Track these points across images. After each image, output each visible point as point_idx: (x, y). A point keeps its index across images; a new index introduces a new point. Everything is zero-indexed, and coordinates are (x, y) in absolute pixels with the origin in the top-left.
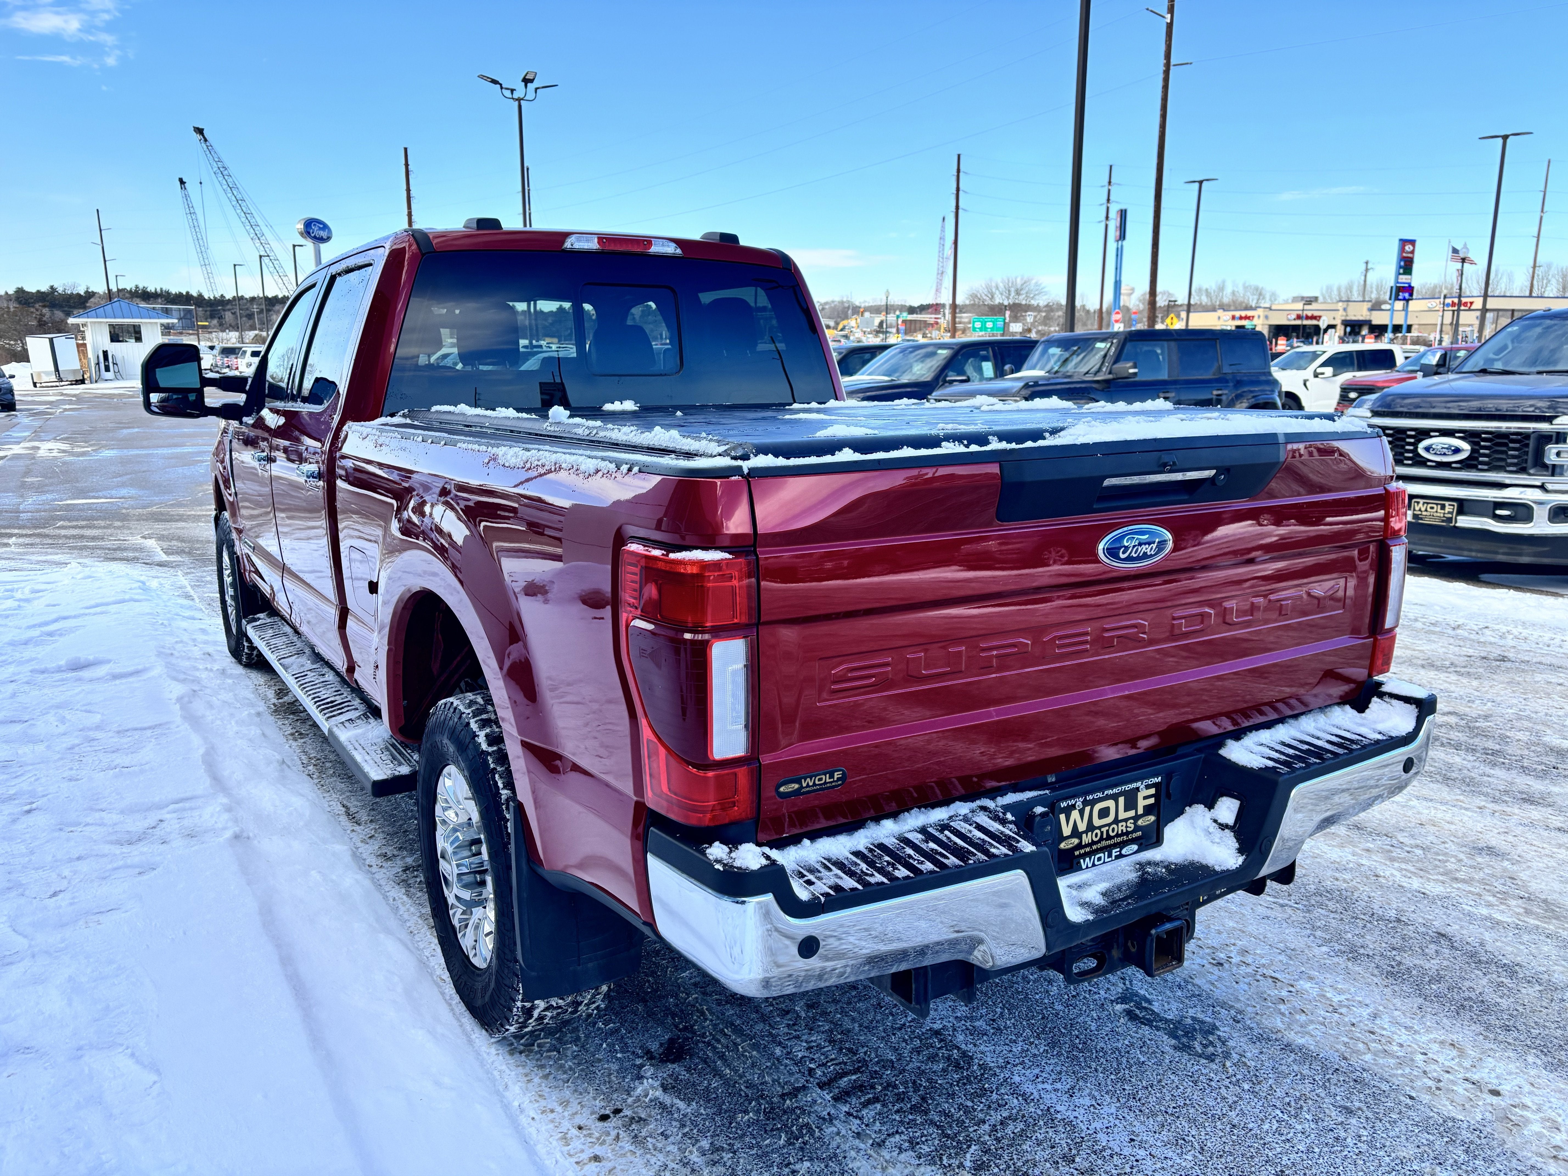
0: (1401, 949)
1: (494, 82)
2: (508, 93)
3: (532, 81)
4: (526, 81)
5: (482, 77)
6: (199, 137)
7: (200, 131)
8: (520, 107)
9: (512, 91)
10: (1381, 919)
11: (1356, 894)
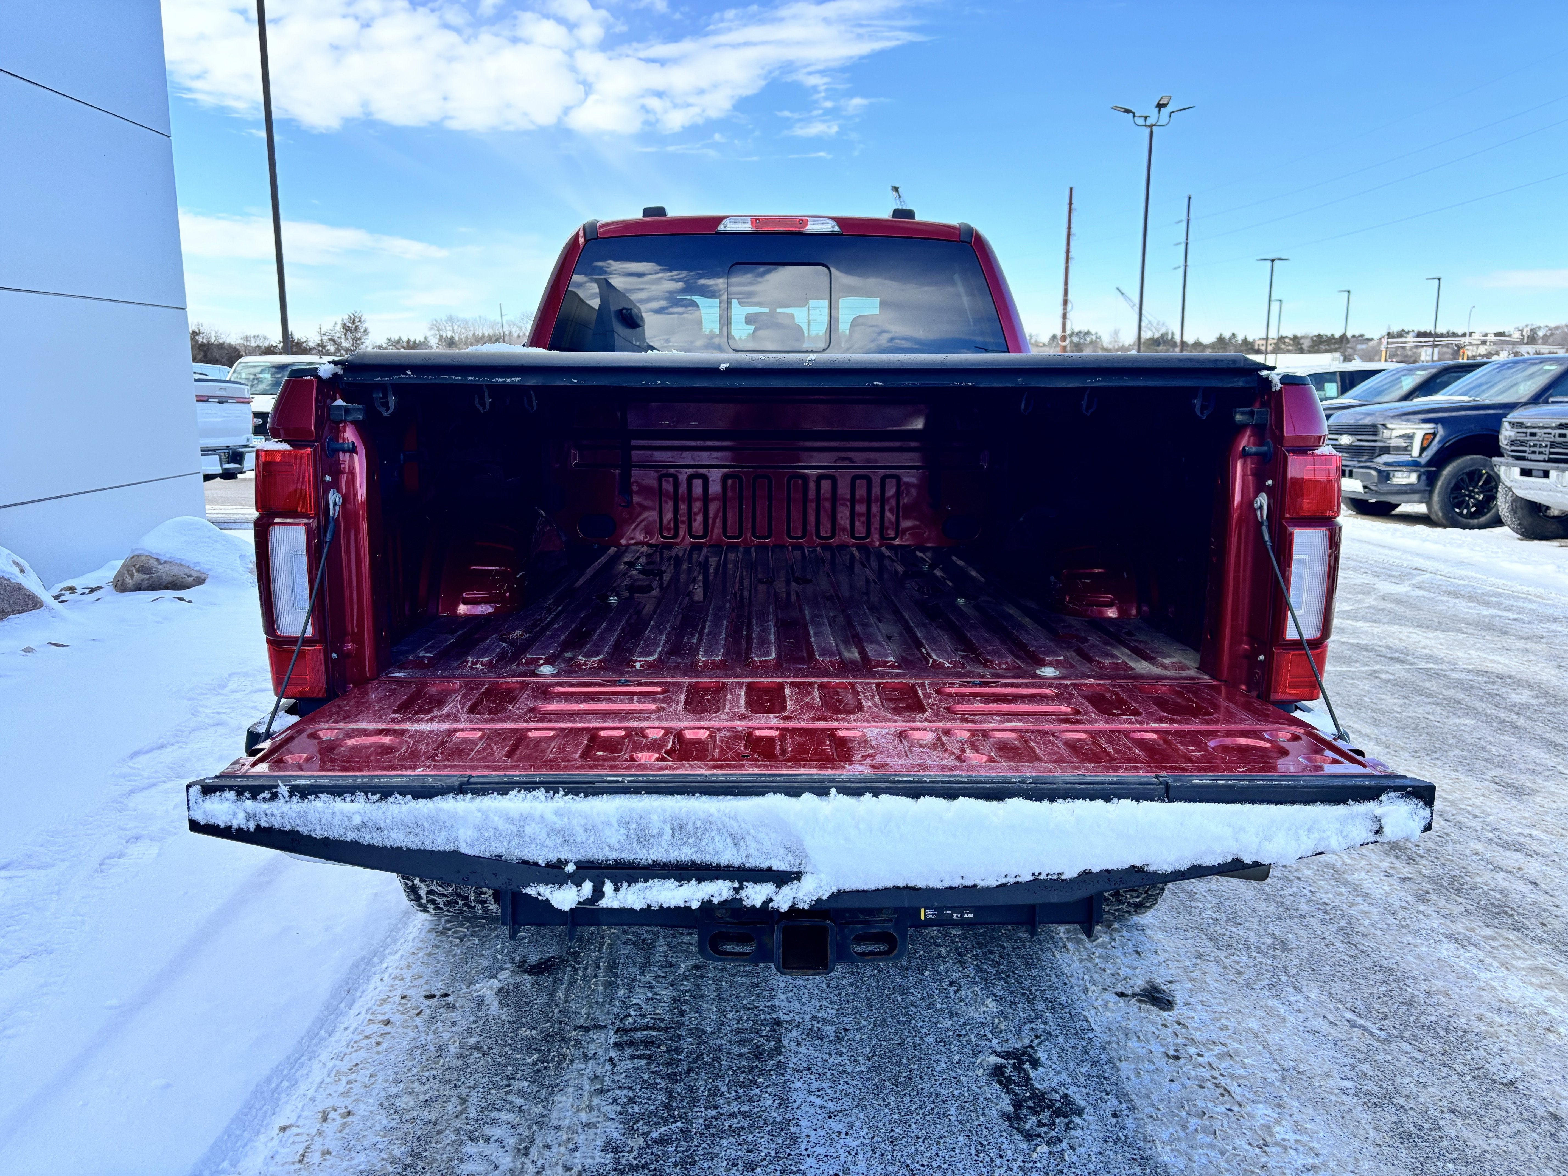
1: (1127, 111)
2: (1141, 121)
3: (1165, 105)
4: (1160, 106)
5: (1116, 108)
6: (895, 194)
7: (896, 189)
8: (1151, 133)
9: (1146, 118)
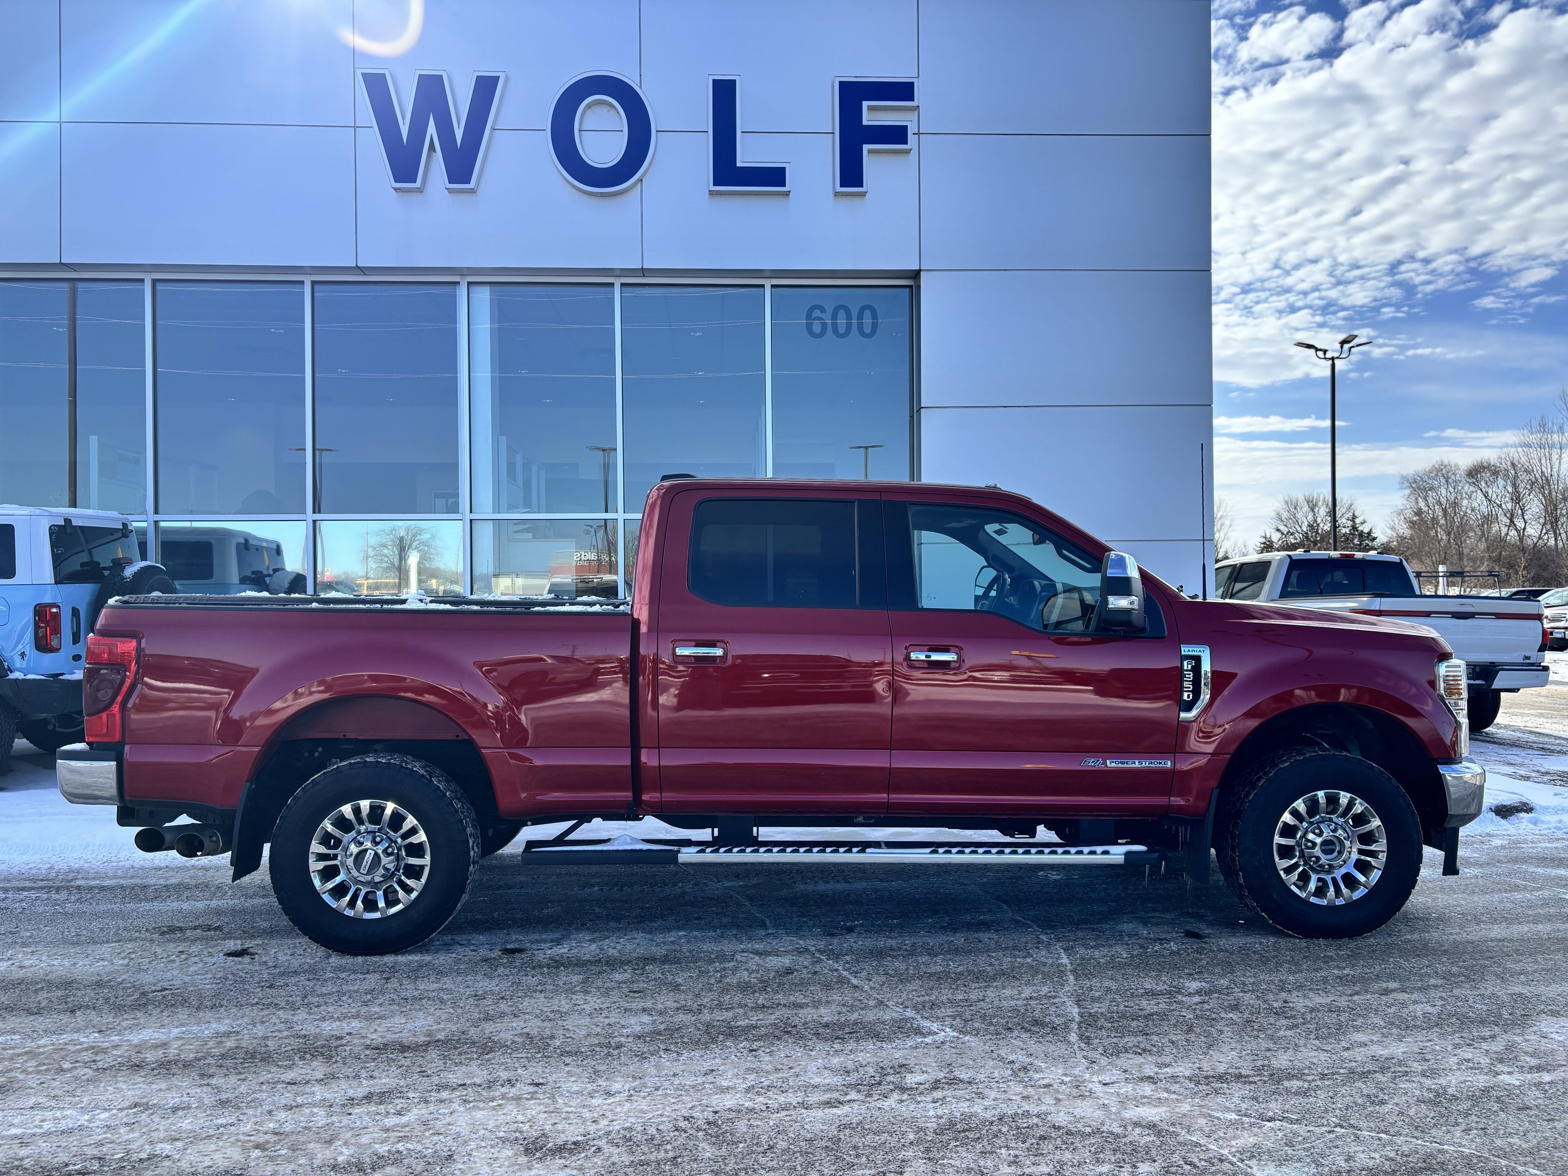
0: (67, 996)
10: (88, 1007)
11: (112, 1015)
